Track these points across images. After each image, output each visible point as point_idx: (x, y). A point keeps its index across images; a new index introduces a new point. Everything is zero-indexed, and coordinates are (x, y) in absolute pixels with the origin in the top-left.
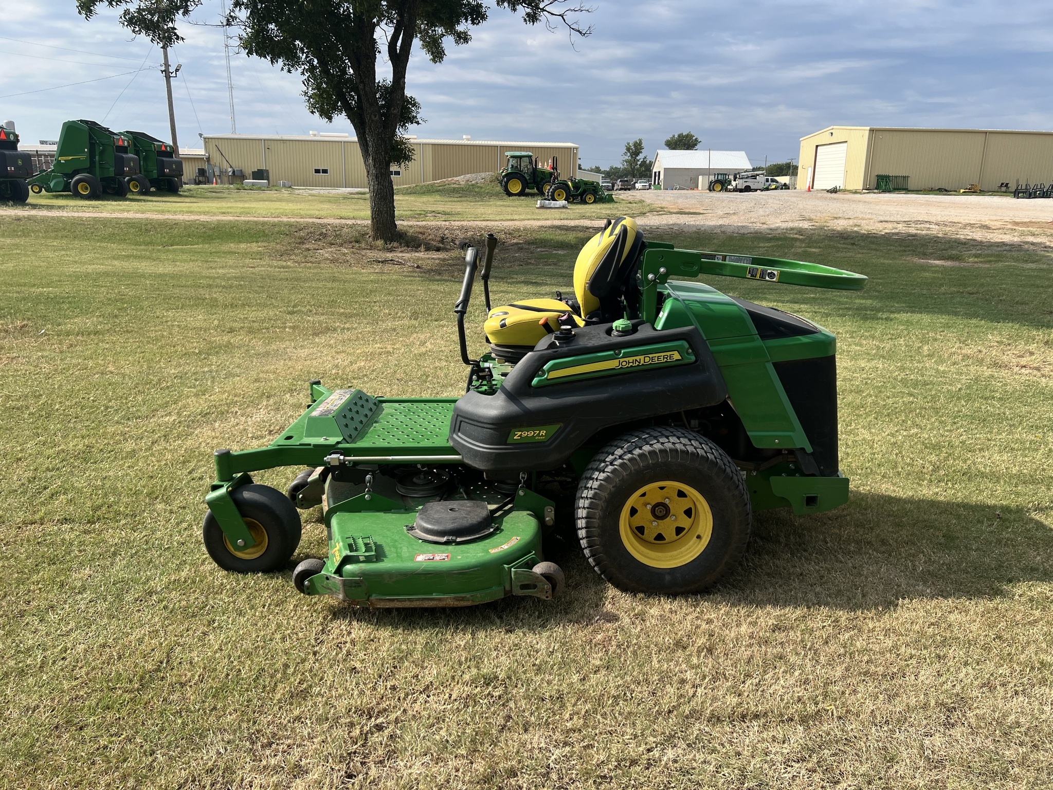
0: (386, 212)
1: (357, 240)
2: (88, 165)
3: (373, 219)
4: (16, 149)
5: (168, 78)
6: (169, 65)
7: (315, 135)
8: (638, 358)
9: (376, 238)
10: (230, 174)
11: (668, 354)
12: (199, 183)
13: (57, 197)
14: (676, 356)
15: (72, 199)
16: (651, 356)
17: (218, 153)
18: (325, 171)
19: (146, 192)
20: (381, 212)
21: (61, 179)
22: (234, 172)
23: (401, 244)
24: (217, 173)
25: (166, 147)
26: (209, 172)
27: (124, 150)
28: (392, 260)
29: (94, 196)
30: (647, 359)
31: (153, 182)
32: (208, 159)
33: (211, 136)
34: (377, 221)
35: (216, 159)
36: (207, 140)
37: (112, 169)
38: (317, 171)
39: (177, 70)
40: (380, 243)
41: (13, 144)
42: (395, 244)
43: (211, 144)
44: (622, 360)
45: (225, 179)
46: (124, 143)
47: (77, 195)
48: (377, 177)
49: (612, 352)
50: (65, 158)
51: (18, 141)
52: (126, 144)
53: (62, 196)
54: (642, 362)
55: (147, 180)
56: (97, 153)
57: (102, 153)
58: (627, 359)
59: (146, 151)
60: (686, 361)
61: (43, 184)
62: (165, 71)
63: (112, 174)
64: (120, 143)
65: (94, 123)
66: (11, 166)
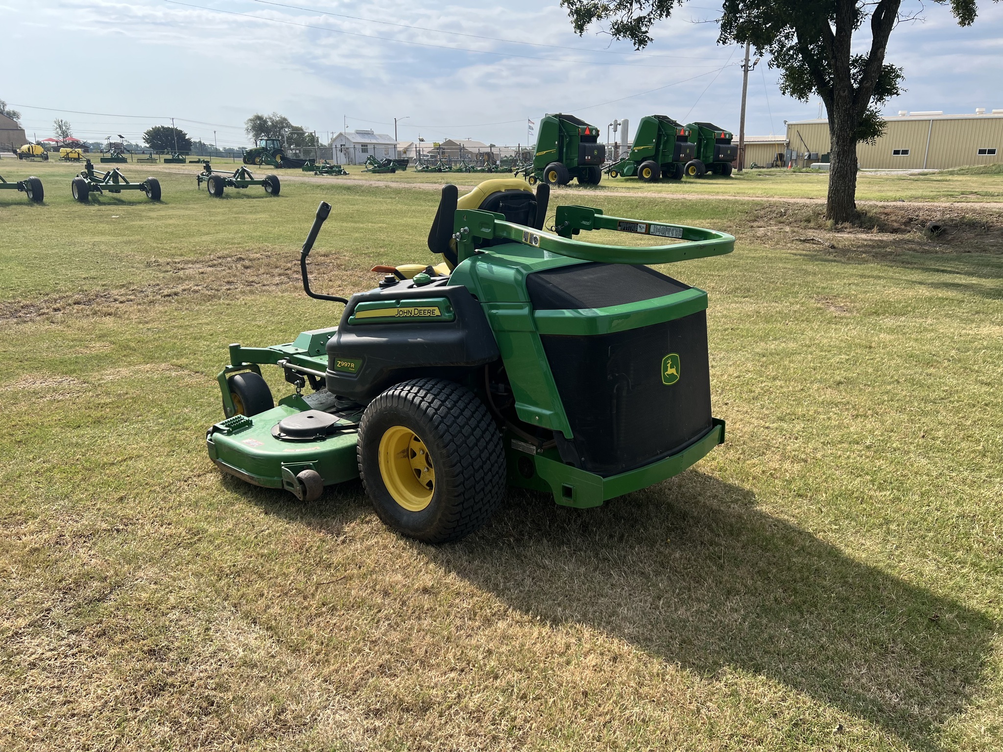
0: (844, 191)
1: (810, 219)
2: (653, 153)
3: (829, 198)
4: (596, 141)
5: (746, 72)
6: (749, 60)
7: (904, 115)
8: (410, 309)
9: (829, 217)
10: (806, 158)
11: (431, 308)
12: (777, 166)
13: (627, 180)
14: (437, 312)
15: (637, 182)
16: (419, 309)
17: (798, 139)
18: (905, 152)
19: (700, 176)
20: (838, 191)
21: (632, 166)
22: (810, 156)
23: (853, 224)
24: (794, 157)
25: (725, 135)
26: (787, 156)
27: (684, 139)
28: (813, 240)
29: (654, 179)
30: (416, 312)
31: (709, 167)
32: (788, 144)
33: (794, 122)
34: (832, 200)
35: (796, 144)
36: (790, 127)
37: (671, 156)
38: (896, 152)
39: (755, 64)
40: (829, 223)
41: (594, 138)
42: (847, 224)
43: (793, 130)
44: (400, 309)
45: (801, 163)
46: (685, 133)
47: (641, 179)
48: (838, 155)
49: (394, 301)
50: (638, 148)
51: (598, 135)
52: (687, 133)
53: (631, 179)
54: (413, 314)
55: (703, 165)
56: (662, 142)
57: (666, 142)
58: (402, 309)
59: (707, 139)
60: (443, 318)
61: (617, 170)
62: (744, 66)
63: (670, 161)
64: (682, 133)
65: (666, 117)
66: (588, 156)
